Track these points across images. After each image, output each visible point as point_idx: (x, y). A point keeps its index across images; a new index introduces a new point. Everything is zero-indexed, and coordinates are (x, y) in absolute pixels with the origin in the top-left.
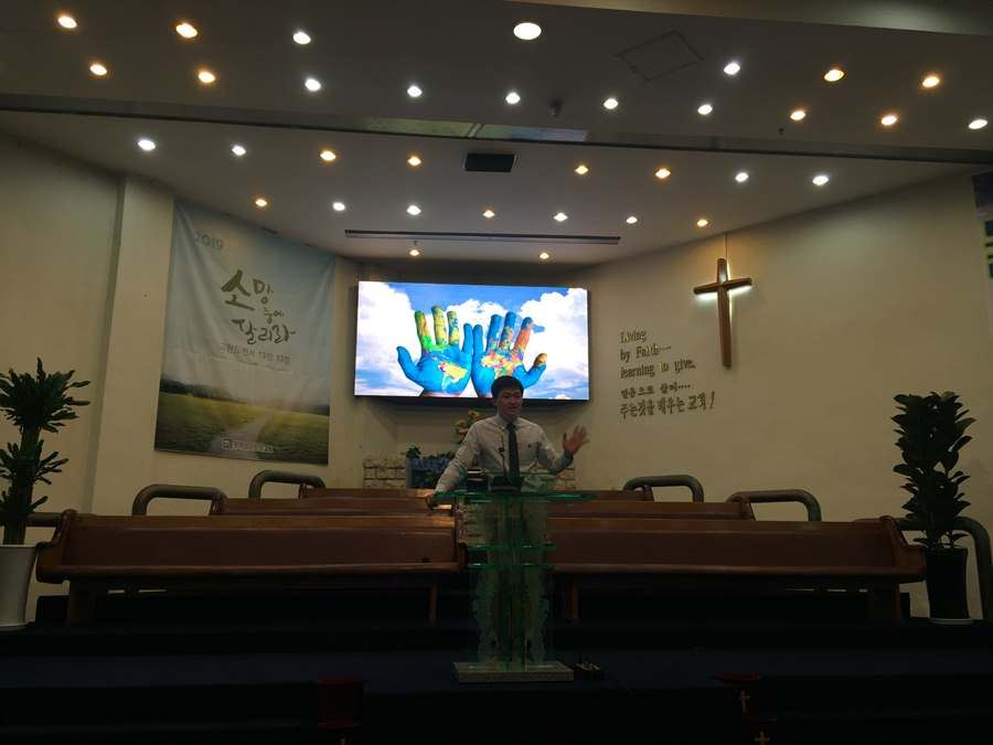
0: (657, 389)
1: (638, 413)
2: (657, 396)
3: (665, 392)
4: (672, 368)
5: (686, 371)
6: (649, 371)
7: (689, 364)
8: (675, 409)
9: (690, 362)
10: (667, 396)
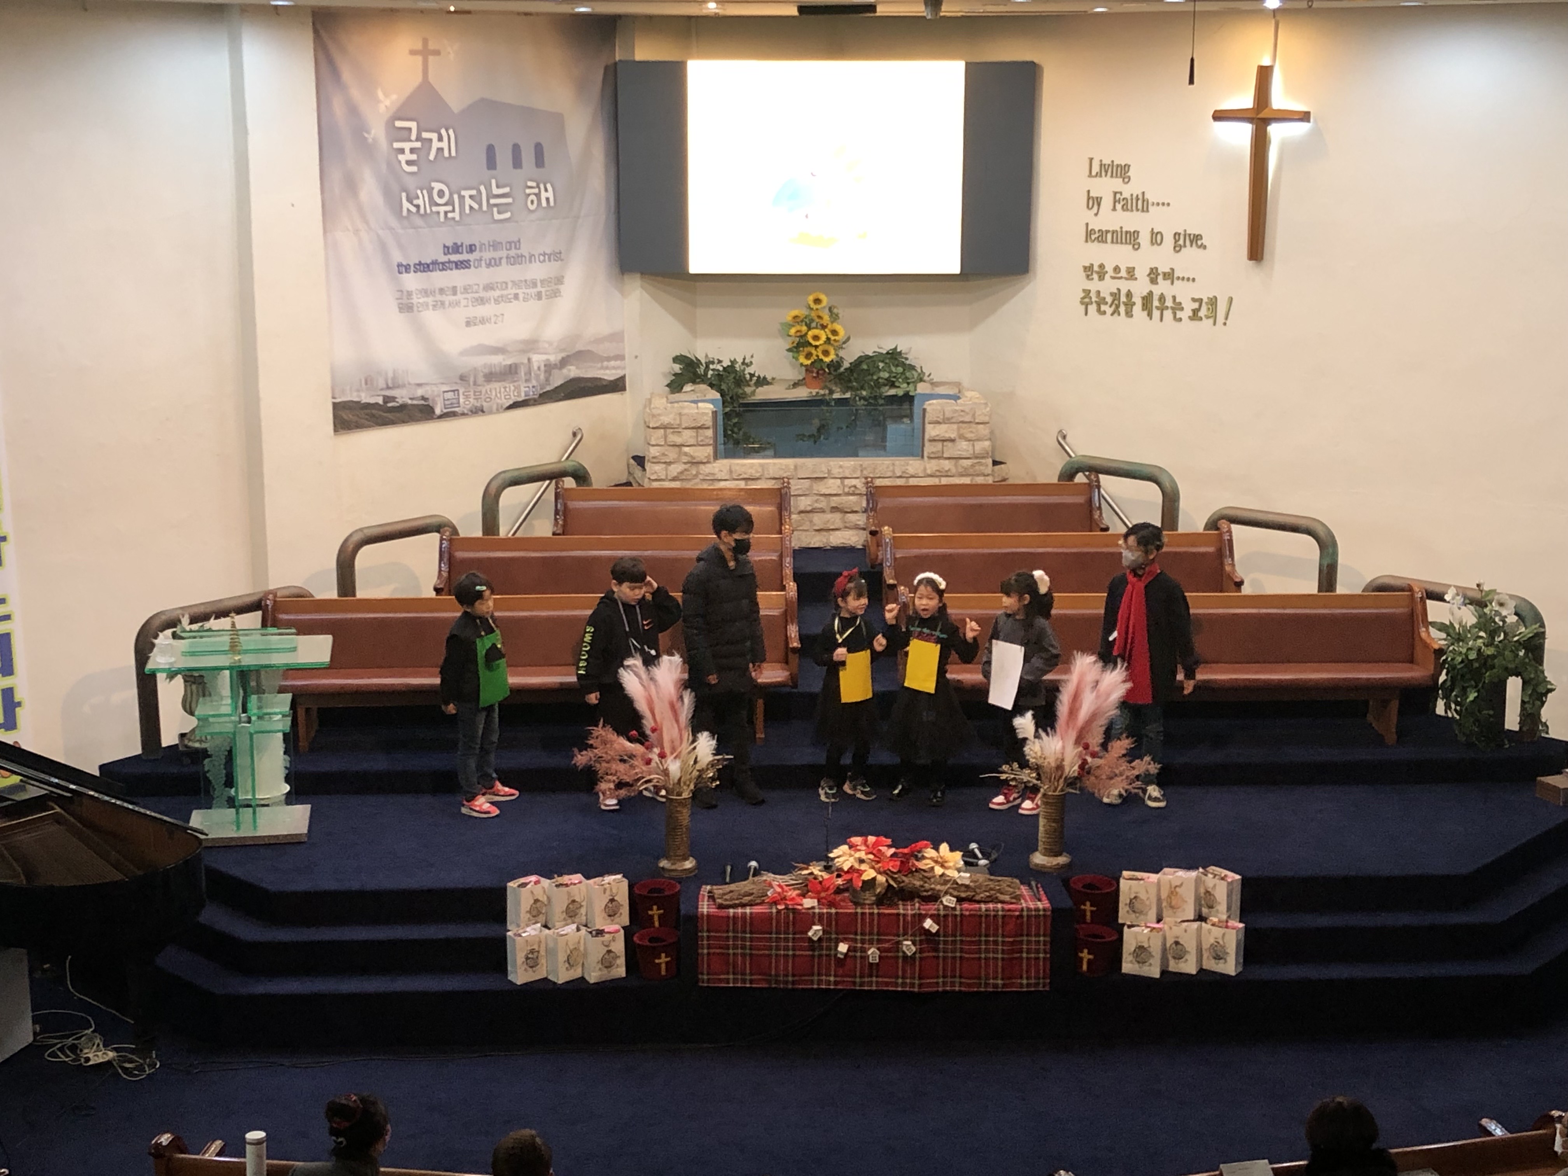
0: (1142, 273)
1: (1109, 310)
2: (1140, 287)
3: (1154, 281)
4: (1169, 241)
5: (1190, 252)
6: (1131, 238)
7: (1195, 239)
8: (1168, 314)
9: (1198, 237)
10: (1157, 290)
